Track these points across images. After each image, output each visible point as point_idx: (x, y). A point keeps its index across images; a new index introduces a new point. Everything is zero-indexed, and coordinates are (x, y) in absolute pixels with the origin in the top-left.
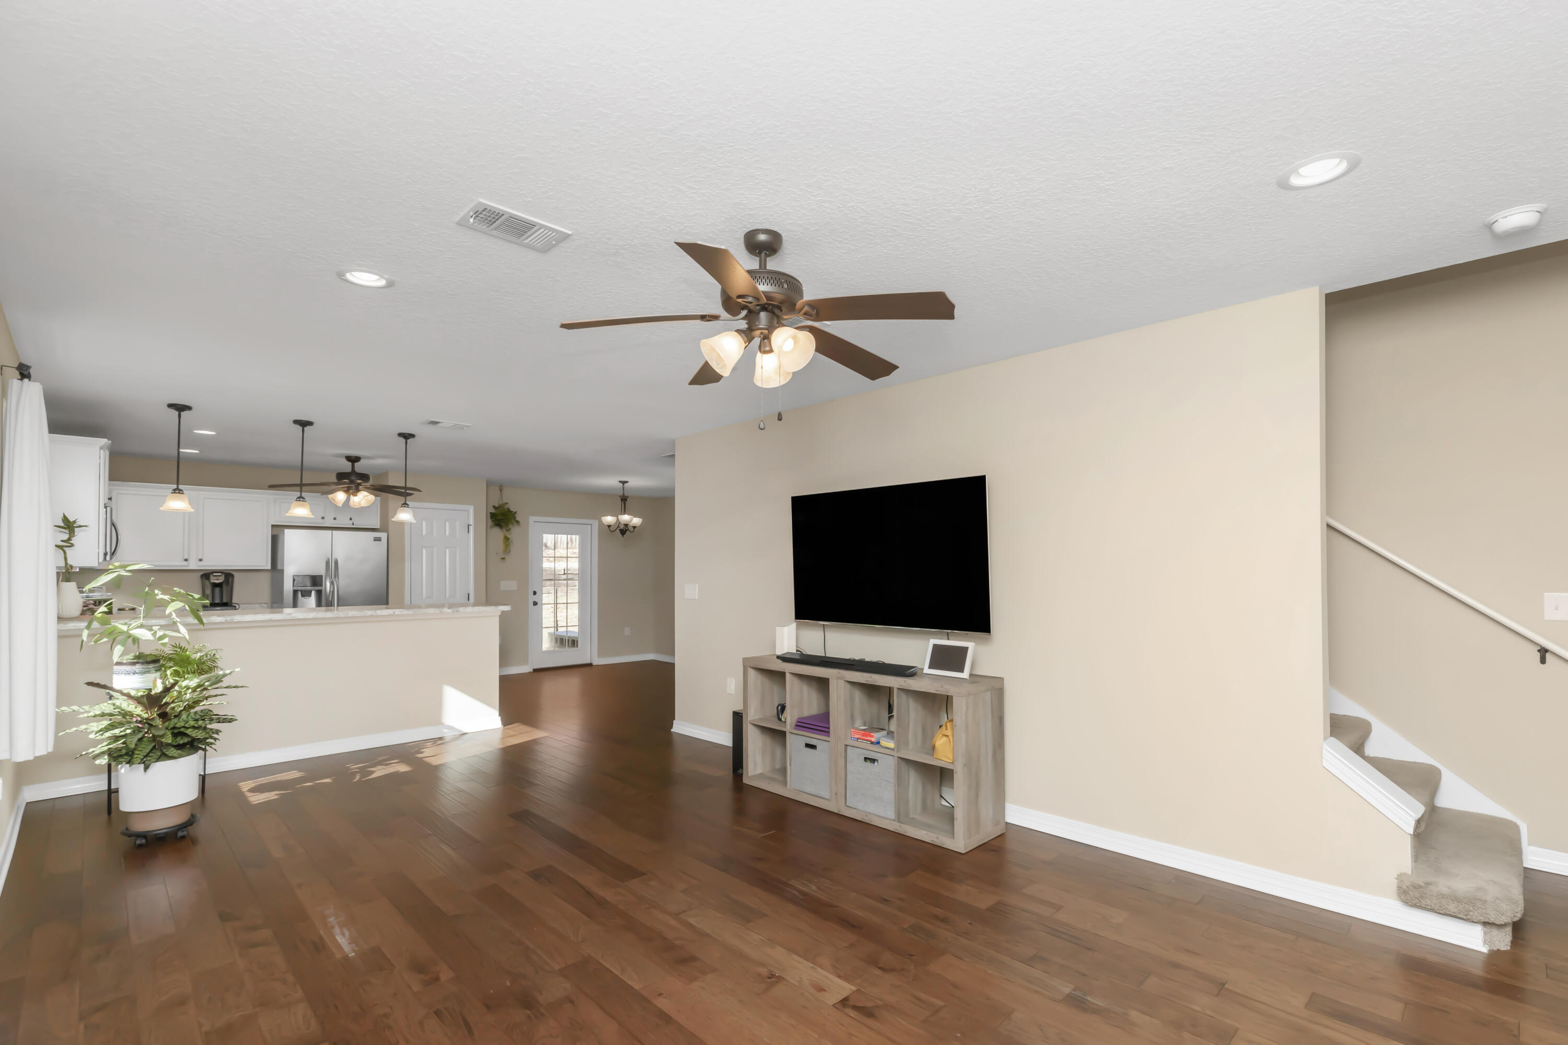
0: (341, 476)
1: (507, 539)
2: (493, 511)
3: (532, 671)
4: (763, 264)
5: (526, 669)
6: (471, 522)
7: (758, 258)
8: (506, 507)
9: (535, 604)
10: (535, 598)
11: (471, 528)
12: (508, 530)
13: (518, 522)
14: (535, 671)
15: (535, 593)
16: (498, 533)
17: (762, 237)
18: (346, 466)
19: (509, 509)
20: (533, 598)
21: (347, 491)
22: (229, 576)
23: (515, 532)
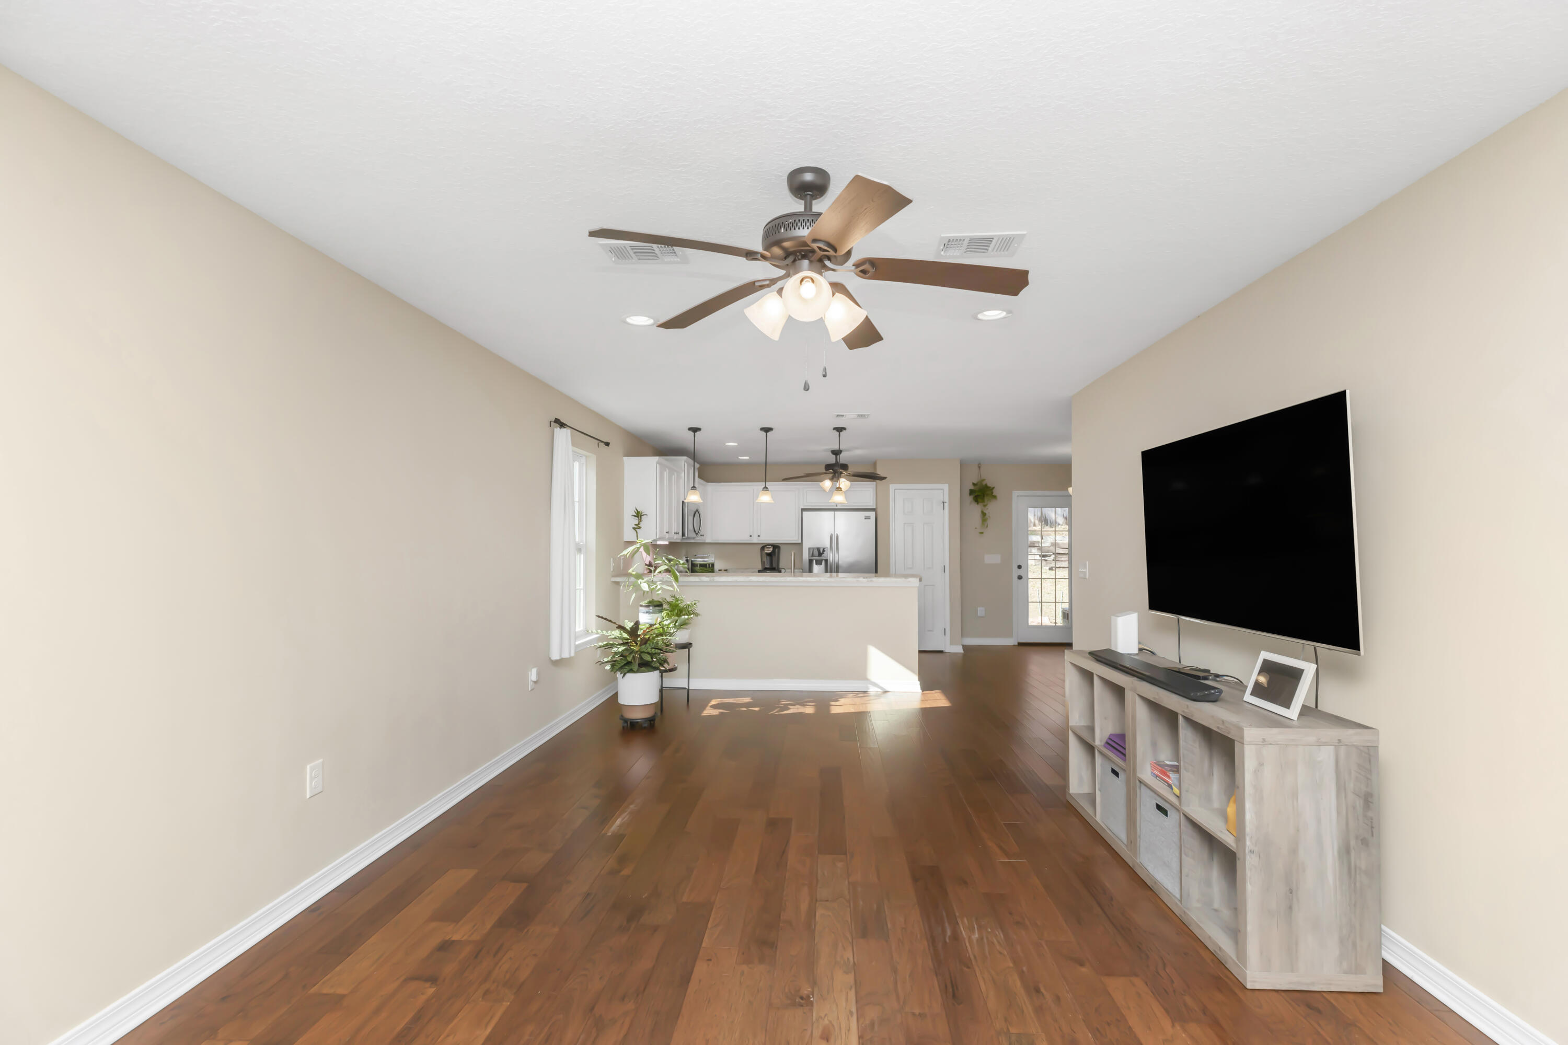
0: (828, 467)
1: (984, 514)
2: (972, 487)
3: (1016, 644)
4: (808, 207)
5: (1010, 642)
6: (947, 500)
7: (803, 201)
8: (984, 483)
9: (1020, 577)
10: (1020, 572)
11: (947, 505)
12: (985, 506)
13: (995, 497)
14: (1020, 644)
15: (1020, 567)
16: (976, 509)
17: (808, 177)
18: (832, 459)
19: (986, 485)
20: (1017, 572)
21: (832, 479)
22: (776, 547)
23: (992, 507)
